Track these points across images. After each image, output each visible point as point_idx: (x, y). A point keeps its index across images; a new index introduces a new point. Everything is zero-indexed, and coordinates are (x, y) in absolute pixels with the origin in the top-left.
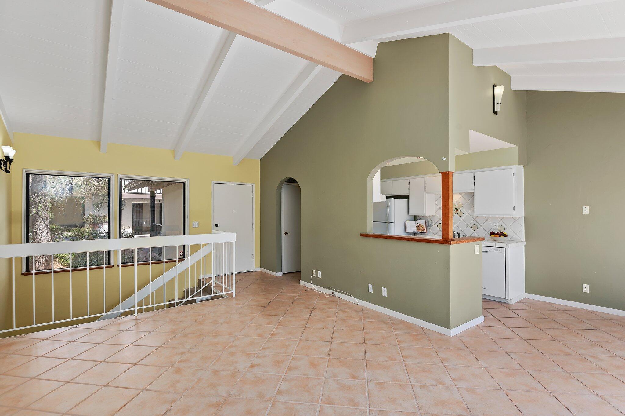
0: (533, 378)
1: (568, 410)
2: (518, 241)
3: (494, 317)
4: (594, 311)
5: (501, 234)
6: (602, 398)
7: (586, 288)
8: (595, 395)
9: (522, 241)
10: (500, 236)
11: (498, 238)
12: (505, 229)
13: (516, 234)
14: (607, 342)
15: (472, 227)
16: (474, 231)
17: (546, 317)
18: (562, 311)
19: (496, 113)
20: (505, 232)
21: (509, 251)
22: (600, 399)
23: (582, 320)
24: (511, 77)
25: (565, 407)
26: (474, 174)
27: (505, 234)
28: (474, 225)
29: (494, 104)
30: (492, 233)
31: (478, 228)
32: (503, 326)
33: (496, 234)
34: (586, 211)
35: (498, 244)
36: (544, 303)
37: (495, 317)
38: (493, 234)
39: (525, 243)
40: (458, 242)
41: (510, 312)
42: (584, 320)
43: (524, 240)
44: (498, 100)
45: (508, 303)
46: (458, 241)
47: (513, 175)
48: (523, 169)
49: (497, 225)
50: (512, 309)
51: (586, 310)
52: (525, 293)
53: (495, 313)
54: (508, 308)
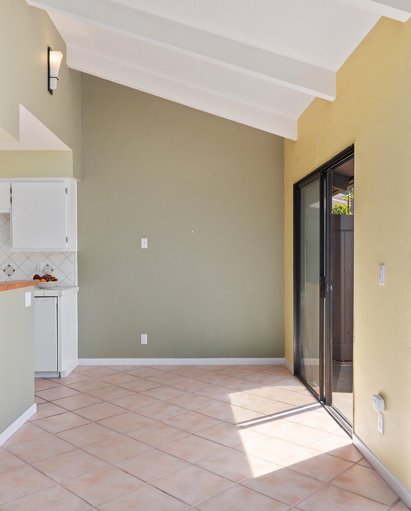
0: (124, 472)
1: (174, 499)
2: (69, 287)
3: (48, 402)
4: (152, 365)
5: (48, 278)
6: (197, 466)
7: (144, 339)
8: (190, 465)
9: (75, 286)
10: (47, 281)
11: (44, 283)
12: (52, 270)
13: (67, 277)
14: (176, 397)
15: (4, 270)
16: (8, 277)
17: (109, 385)
18: (123, 372)
19: (51, 91)
20: (53, 275)
21: (62, 301)
22: (195, 468)
23: (146, 379)
24: (67, 47)
25: (170, 495)
26: (11, 185)
27: (53, 278)
28: (9, 266)
29: (49, 77)
30: (36, 277)
31: (14, 271)
32: (64, 411)
33: (42, 278)
34: (144, 243)
35: (47, 293)
36: (101, 367)
37: (50, 402)
38: (38, 279)
39: (77, 289)
40: (5, 288)
41: (66, 389)
42: (147, 379)
43: (77, 285)
44: (55, 72)
45: (60, 377)
46: (5, 286)
47: (66, 192)
48: (76, 184)
49: (42, 265)
50: (67, 384)
51: (145, 366)
52: (78, 358)
53: (46, 395)
54: (61, 384)
